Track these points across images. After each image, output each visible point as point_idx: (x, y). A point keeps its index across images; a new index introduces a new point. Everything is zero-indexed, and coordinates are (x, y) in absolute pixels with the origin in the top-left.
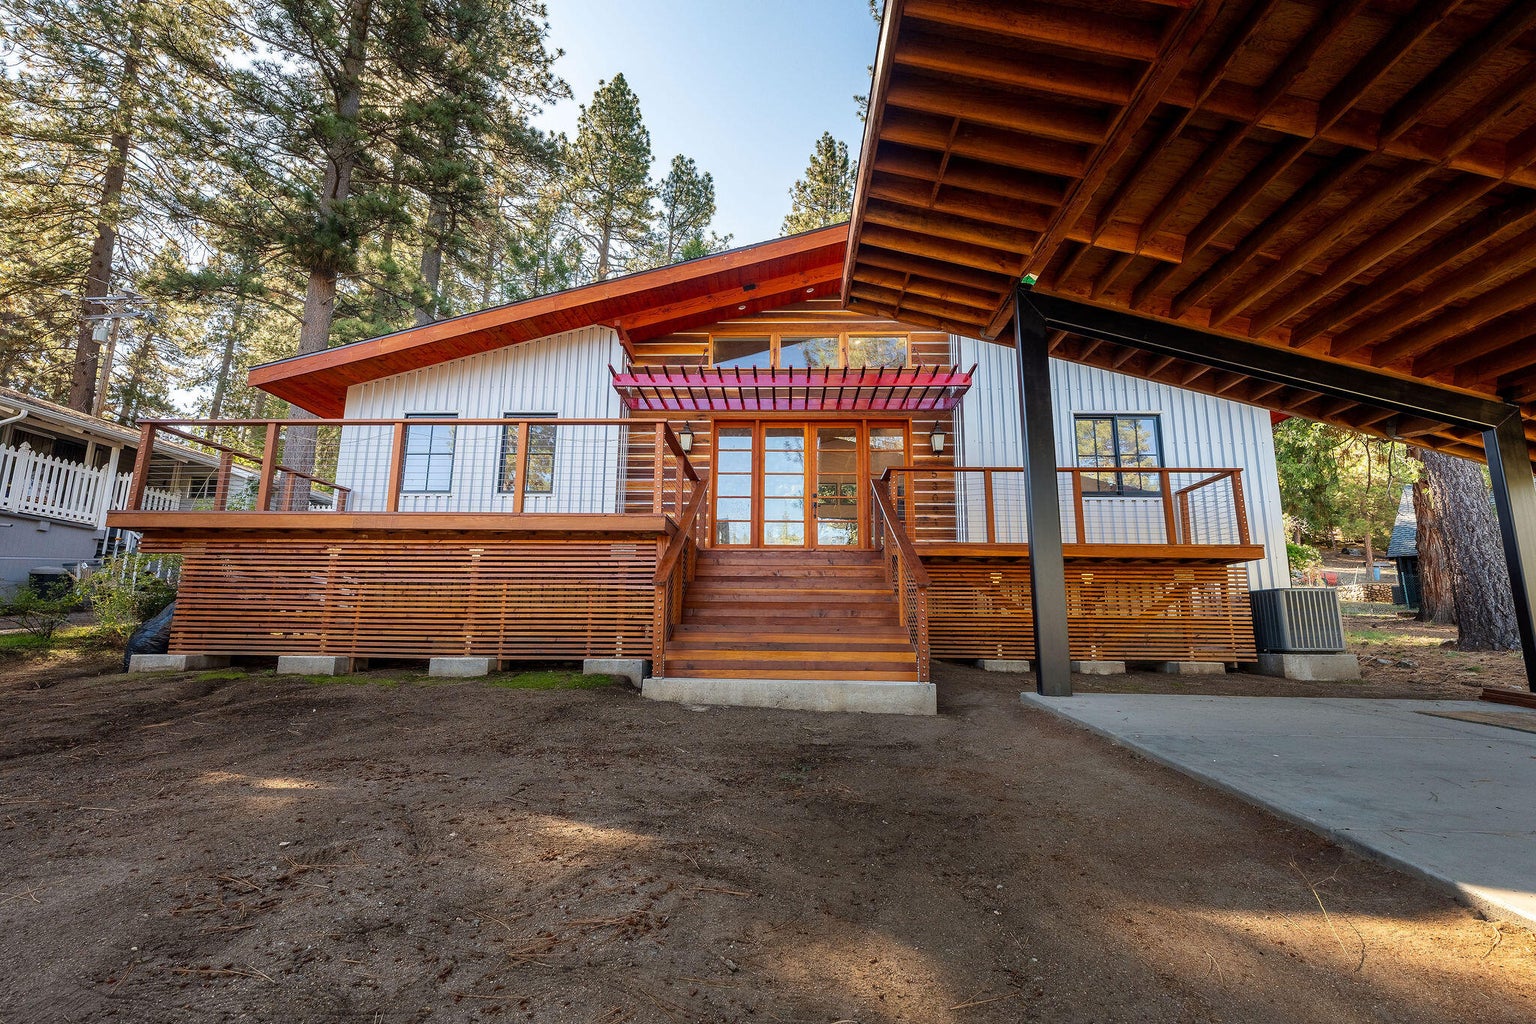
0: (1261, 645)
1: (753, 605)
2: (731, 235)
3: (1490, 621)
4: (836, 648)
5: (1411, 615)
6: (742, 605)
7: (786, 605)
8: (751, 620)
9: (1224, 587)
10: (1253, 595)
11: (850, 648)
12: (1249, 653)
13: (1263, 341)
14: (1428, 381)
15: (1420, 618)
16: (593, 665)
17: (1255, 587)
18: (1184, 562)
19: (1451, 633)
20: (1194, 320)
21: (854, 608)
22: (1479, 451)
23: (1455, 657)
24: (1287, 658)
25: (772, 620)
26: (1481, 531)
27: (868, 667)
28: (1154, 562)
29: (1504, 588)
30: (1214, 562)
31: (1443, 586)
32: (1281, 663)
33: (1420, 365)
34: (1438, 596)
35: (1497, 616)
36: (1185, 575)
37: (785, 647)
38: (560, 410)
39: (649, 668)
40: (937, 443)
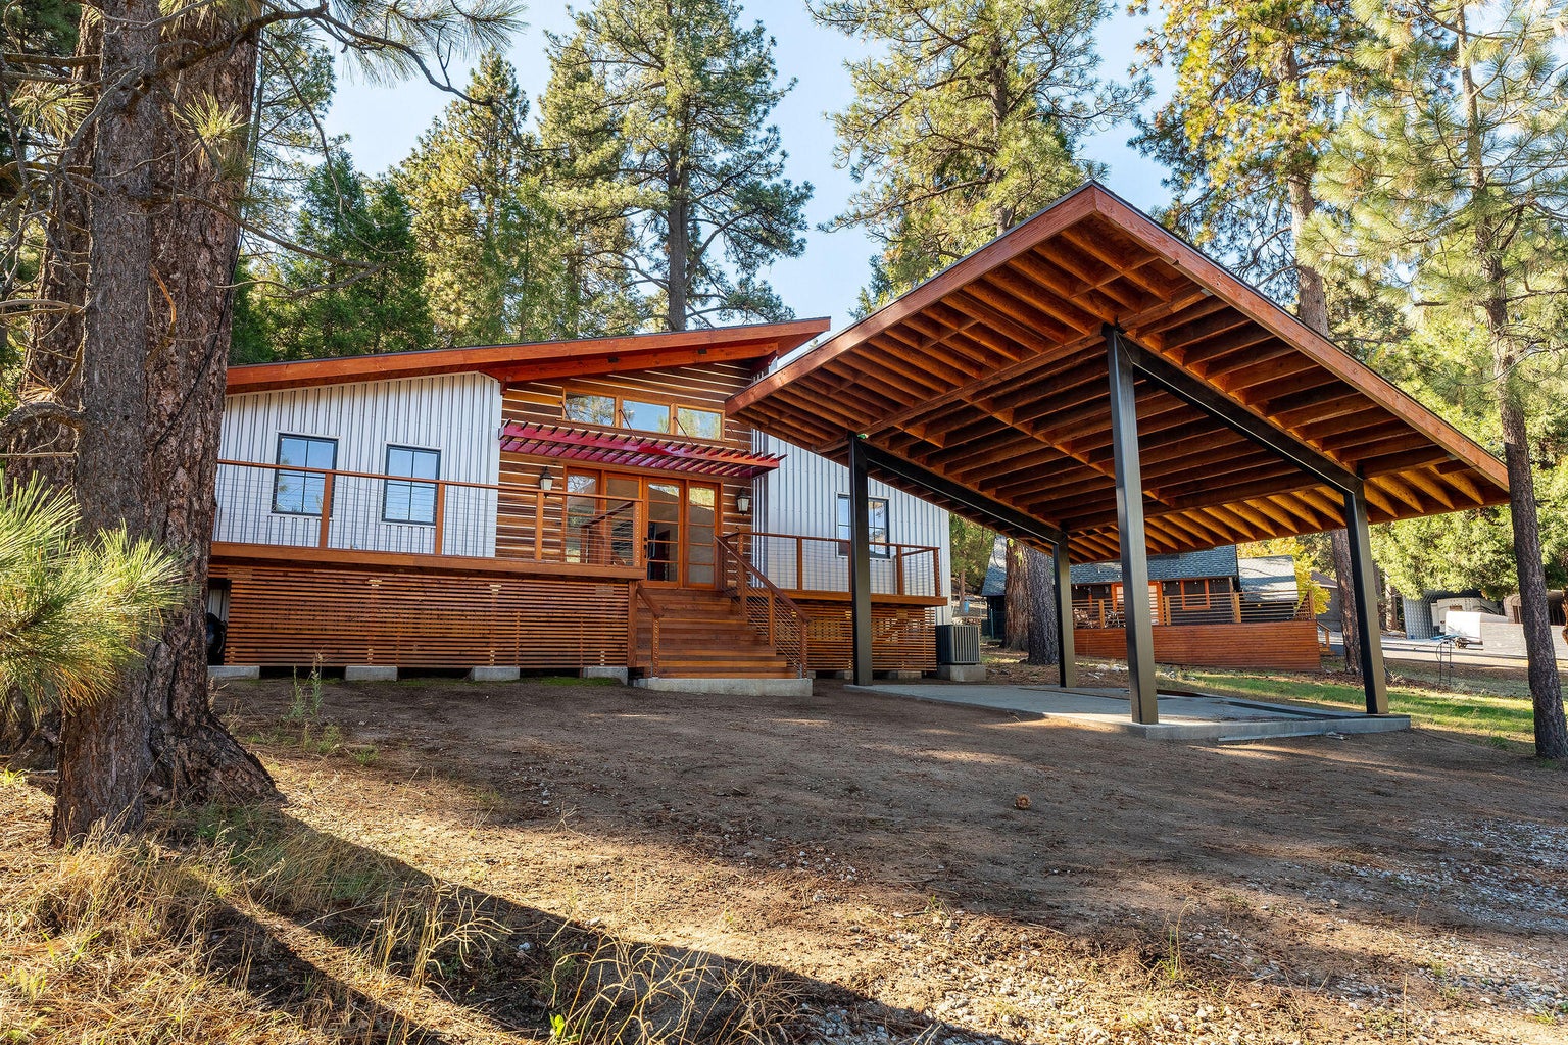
0: (939, 659)
3: (1045, 647)
4: (739, 659)
5: (997, 643)
9: (922, 622)
10: (937, 627)
11: (750, 659)
12: (932, 666)
13: (968, 486)
14: (1034, 516)
15: (1002, 646)
16: (592, 671)
17: (940, 623)
18: (902, 606)
19: (1025, 655)
20: (937, 470)
22: (1050, 550)
23: (1027, 668)
24: (953, 668)
25: (686, 641)
26: (1045, 589)
28: (886, 605)
29: (1053, 627)
30: (917, 606)
31: (1019, 621)
32: (949, 672)
33: (1032, 509)
34: (1015, 629)
35: (1048, 643)
36: (903, 614)
37: (711, 659)
38: (443, 447)
39: (635, 673)
40: (742, 505)
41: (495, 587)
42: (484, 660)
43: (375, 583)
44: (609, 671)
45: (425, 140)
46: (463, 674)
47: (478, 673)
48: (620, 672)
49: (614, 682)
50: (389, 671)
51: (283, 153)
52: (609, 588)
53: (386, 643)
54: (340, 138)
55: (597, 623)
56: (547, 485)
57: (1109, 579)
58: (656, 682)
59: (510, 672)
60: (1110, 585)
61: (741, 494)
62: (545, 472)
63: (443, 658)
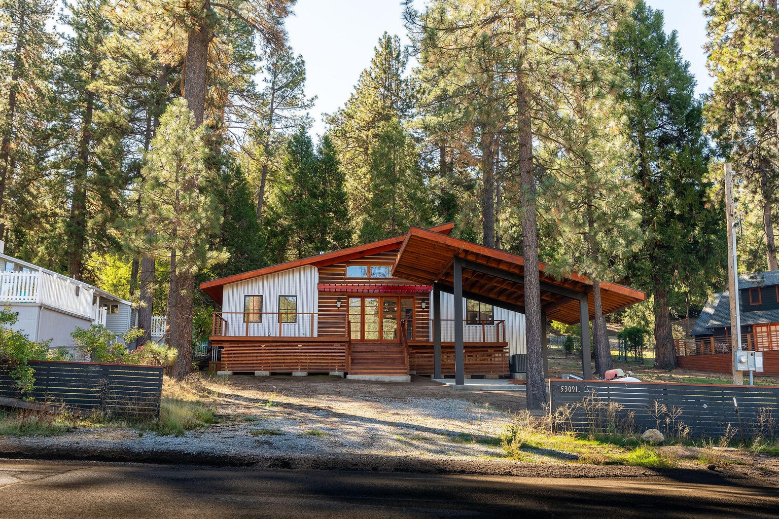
0: (511, 370)
1: (367, 359)
2: (316, 96)
4: (389, 369)
6: (364, 359)
7: (376, 359)
8: (367, 363)
11: (393, 369)
16: (331, 373)
18: (491, 347)
21: (394, 360)
24: (516, 374)
27: (396, 373)
30: (498, 347)
32: (515, 376)
37: (377, 369)
38: (298, 295)
39: (346, 374)
40: (424, 305)
41: (300, 346)
42: (297, 370)
43: (263, 346)
44: (337, 373)
45: (358, 87)
46: (291, 374)
47: (294, 374)
48: (341, 374)
49: (339, 377)
50: (267, 373)
51: (286, 113)
52: (339, 345)
53: (266, 364)
54: (313, 99)
55: (335, 357)
56: (339, 304)
57: (750, 322)
58: (349, 377)
59: (304, 374)
60: (751, 326)
61: (423, 300)
62: (339, 299)
63: (283, 369)
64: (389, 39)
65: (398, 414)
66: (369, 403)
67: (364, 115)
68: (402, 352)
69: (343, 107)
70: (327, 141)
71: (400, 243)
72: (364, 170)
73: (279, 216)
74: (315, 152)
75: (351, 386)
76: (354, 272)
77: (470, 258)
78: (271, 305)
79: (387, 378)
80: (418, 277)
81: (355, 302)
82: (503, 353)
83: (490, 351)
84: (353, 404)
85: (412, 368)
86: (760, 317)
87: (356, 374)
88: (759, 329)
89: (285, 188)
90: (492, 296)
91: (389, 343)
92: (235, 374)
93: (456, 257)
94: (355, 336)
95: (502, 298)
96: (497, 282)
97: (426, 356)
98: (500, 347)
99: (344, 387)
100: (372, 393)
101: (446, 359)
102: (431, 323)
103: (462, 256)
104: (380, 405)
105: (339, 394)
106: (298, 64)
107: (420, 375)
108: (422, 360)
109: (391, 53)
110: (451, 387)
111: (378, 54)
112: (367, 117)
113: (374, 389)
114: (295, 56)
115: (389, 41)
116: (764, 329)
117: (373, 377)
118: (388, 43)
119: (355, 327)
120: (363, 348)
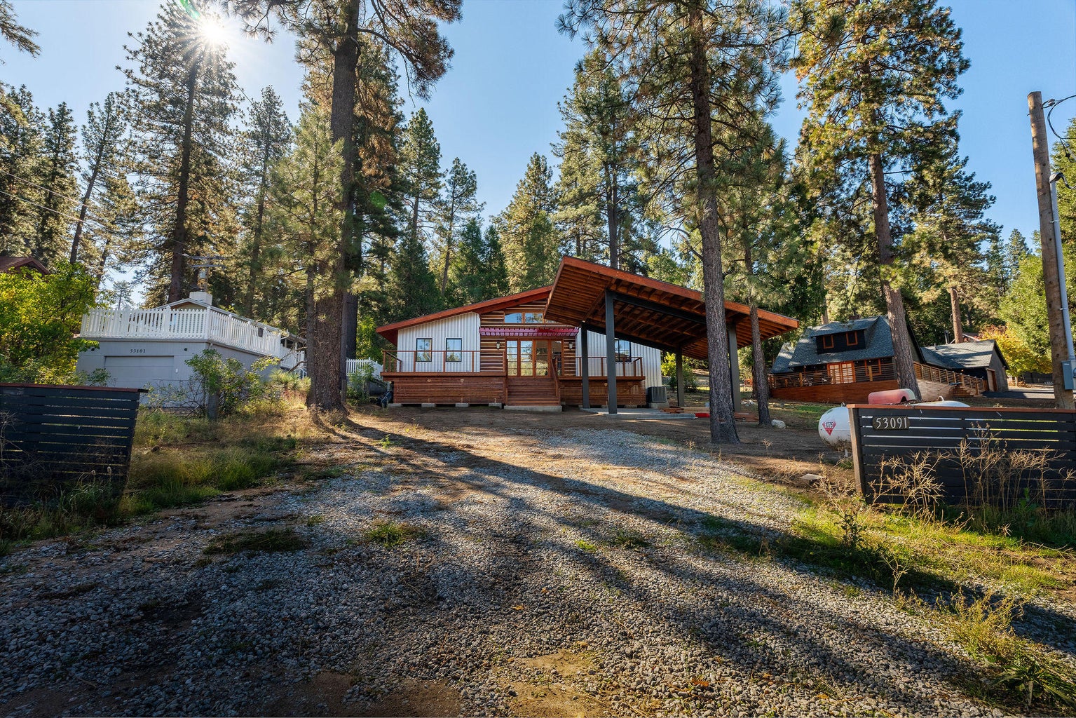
1: (523, 392)
4: (542, 400)
6: (520, 392)
7: (530, 392)
8: (523, 395)
11: (546, 400)
16: (490, 404)
21: (546, 392)
27: (549, 403)
37: (531, 400)
38: (462, 338)
39: (503, 405)
40: (571, 346)
41: (462, 381)
42: (460, 402)
43: (429, 381)
44: (495, 404)
45: (515, 195)
46: (453, 406)
47: (457, 405)
48: (499, 405)
49: (498, 408)
50: (433, 405)
51: (462, 214)
52: (498, 379)
53: (432, 397)
54: (482, 204)
55: (493, 390)
56: (498, 346)
57: (825, 362)
58: (506, 407)
59: (466, 405)
60: (826, 365)
61: (570, 342)
62: (498, 342)
63: (448, 401)
64: (538, 158)
65: (559, 457)
66: (521, 438)
67: (521, 213)
68: (553, 385)
69: (505, 210)
70: (492, 231)
71: (549, 292)
72: (521, 254)
73: (455, 287)
74: (483, 238)
75: (507, 416)
76: (511, 319)
77: (622, 290)
78: (438, 345)
79: (540, 408)
80: (568, 319)
81: (512, 344)
82: (640, 386)
83: (630, 384)
84: (500, 439)
85: (562, 400)
86: (833, 357)
87: (512, 404)
88: (832, 367)
89: (459, 265)
90: (633, 334)
91: (541, 378)
92: (404, 405)
93: (608, 290)
94: (512, 373)
95: (643, 336)
96: (641, 318)
97: (574, 389)
98: (637, 380)
99: (499, 418)
100: (527, 424)
101: (598, 392)
102: (577, 361)
103: (613, 288)
104: (534, 441)
105: (491, 425)
106: (470, 177)
107: (570, 405)
108: (572, 392)
109: (539, 168)
110: (605, 415)
111: (530, 169)
112: (523, 214)
113: (530, 419)
114: (469, 171)
115: (538, 159)
116: (837, 367)
117: (528, 407)
118: (537, 160)
119: (512, 366)
120: (519, 383)
